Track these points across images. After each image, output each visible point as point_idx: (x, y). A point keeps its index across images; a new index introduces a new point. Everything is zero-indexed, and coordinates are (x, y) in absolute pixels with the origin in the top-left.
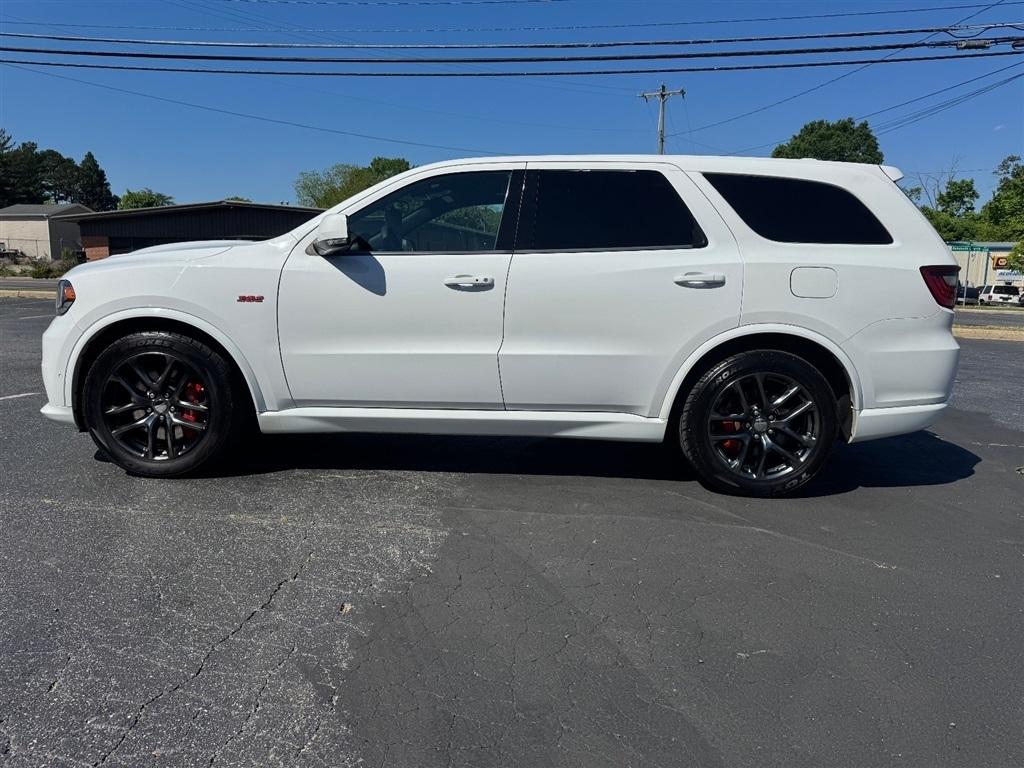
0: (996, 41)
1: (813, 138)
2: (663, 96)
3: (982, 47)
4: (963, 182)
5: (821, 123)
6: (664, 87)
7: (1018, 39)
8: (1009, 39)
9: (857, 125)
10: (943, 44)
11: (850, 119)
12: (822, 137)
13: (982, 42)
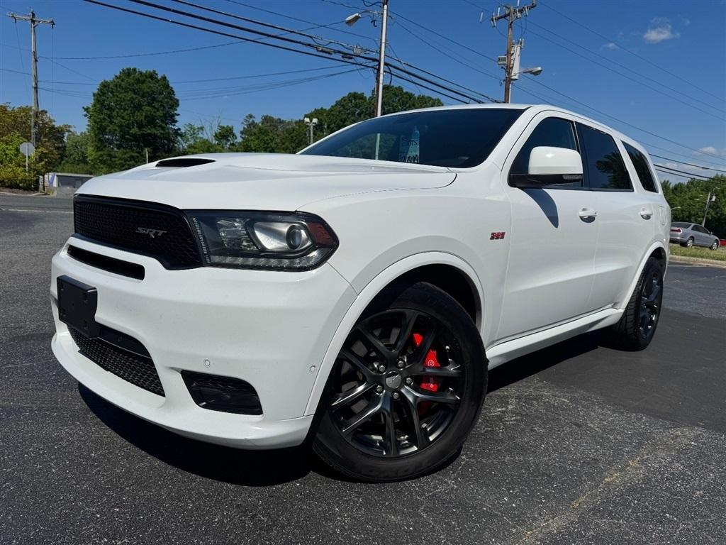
0: (335, 52)
1: (131, 80)
2: (33, 22)
3: (329, 53)
4: (228, 126)
5: (134, 70)
6: (33, 14)
7: (345, 54)
8: (340, 52)
9: (160, 77)
10: (309, 45)
11: (154, 71)
12: (138, 81)
13: (328, 50)
